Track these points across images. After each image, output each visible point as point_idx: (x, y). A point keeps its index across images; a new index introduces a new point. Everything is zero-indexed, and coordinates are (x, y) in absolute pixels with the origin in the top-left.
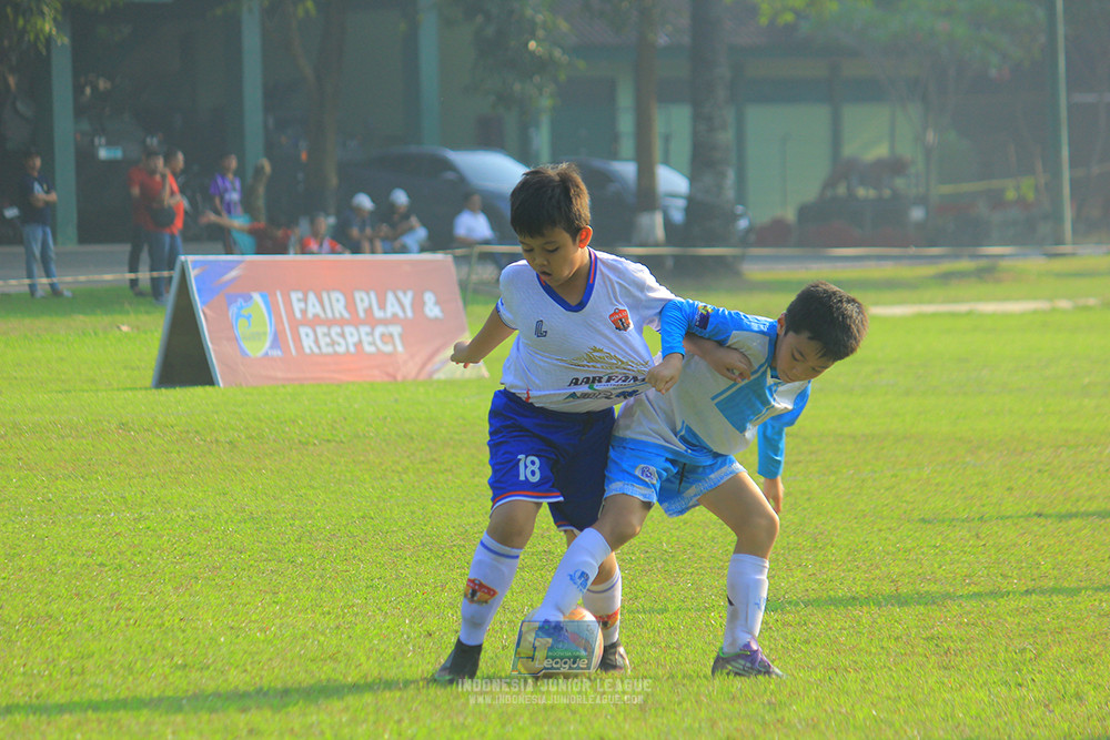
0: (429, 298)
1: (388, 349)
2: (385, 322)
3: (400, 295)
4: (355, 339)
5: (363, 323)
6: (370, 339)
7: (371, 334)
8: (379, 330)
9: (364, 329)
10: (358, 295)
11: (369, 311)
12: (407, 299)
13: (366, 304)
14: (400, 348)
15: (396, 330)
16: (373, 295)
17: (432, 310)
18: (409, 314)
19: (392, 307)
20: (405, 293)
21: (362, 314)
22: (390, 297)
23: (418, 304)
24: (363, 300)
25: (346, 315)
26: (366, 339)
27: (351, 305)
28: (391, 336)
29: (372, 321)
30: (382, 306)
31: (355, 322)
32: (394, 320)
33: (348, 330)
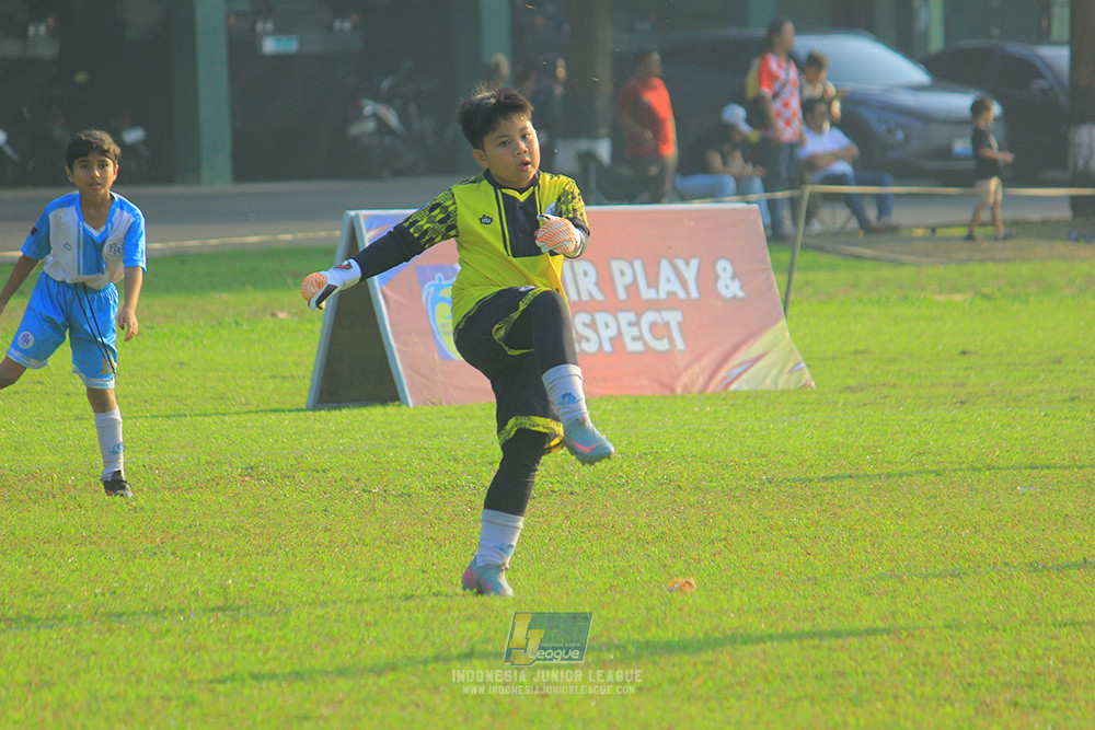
0: (724, 268)
1: (663, 345)
2: (656, 306)
3: (680, 263)
4: (612, 332)
5: (625, 307)
6: (634, 331)
7: (637, 324)
8: (649, 317)
9: (626, 317)
10: (616, 266)
11: (632, 288)
12: (690, 271)
13: (628, 280)
14: (680, 345)
15: (673, 317)
16: (638, 264)
17: (729, 287)
18: (694, 294)
19: (668, 284)
20: (687, 264)
21: (622, 295)
22: (665, 266)
23: (707, 278)
24: (624, 273)
25: (599, 296)
26: (628, 332)
27: (605, 280)
28: (667, 325)
29: (638, 305)
30: (653, 282)
31: (612, 306)
32: (671, 302)
33: (601, 318)
